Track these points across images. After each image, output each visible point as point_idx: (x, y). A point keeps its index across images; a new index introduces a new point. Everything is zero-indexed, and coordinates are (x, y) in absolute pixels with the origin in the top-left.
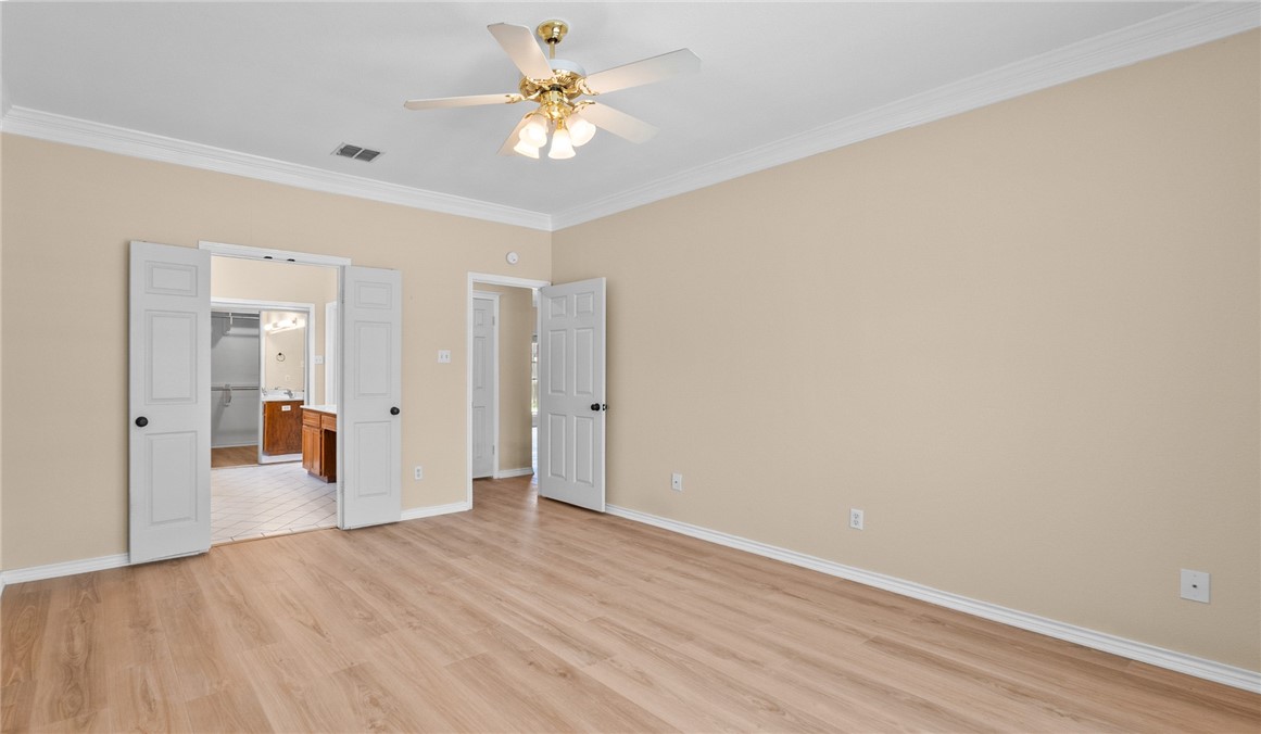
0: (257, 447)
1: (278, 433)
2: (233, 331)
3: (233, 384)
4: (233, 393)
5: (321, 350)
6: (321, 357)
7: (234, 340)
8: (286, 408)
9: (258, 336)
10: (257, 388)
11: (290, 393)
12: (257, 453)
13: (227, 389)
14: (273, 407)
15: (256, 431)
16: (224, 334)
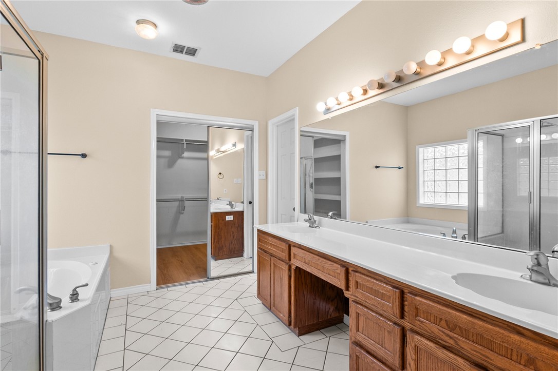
0: (206, 245)
1: (223, 239)
2: (186, 154)
3: (186, 196)
4: (187, 204)
5: (265, 166)
6: (264, 172)
7: (188, 162)
8: (229, 218)
9: (207, 159)
10: (206, 199)
11: (231, 204)
12: (206, 255)
13: (181, 201)
14: (218, 217)
15: (206, 232)
16: (180, 157)
